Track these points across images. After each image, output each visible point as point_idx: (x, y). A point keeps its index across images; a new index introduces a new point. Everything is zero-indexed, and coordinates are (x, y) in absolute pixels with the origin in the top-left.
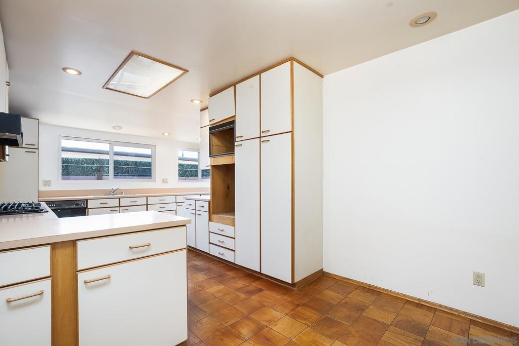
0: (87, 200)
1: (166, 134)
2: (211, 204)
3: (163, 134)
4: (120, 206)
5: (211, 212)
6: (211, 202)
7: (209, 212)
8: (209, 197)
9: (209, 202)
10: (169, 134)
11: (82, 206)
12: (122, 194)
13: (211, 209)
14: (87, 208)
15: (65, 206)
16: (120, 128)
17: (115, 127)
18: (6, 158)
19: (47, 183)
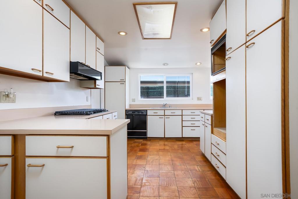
0: (147, 110)
1: (198, 64)
2: (213, 118)
3: (196, 64)
4: (165, 115)
5: (213, 125)
6: (213, 116)
7: (212, 125)
8: (211, 112)
9: (212, 116)
10: (201, 63)
11: (144, 114)
12: (170, 107)
13: (213, 122)
14: (146, 115)
15: (136, 113)
16: (167, 64)
17: (164, 65)
18: (97, 87)
19: (134, 100)
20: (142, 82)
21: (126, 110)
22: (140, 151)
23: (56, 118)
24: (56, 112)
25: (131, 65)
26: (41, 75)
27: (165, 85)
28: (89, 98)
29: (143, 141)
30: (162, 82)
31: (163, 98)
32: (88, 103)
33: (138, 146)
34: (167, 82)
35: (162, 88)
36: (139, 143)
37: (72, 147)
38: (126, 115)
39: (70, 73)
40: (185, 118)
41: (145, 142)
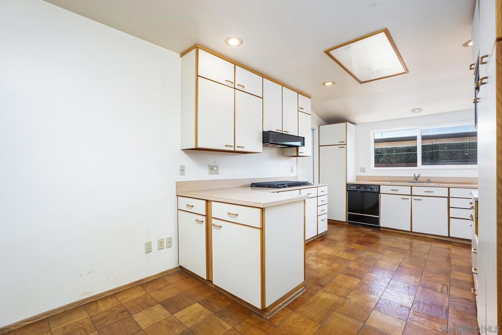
0: (379, 186)
4: (411, 195)
11: (375, 190)
12: (428, 183)
14: (379, 192)
15: (363, 189)
16: (420, 110)
17: (413, 111)
18: (300, 154)
19: (363, 170)
20: (377, 141)
21: (347, 184)
22: (357, 243)
23: (252, 189)
24: (252, 183)
25: (356, 119)
26: (233, 150)
27: (419, 144)
28: (295, 168)
29: (372, 231)
30: (414, 139)
31: (416, 166)
32: (294, 174)
33: (358, 236)
34: (424, 138)
35: (415, 149)
36: (363, 233)
37: (237, 215)
38: (347, 190)
39: (263, 143)
40: (453, 203)
41: (374, 233)
